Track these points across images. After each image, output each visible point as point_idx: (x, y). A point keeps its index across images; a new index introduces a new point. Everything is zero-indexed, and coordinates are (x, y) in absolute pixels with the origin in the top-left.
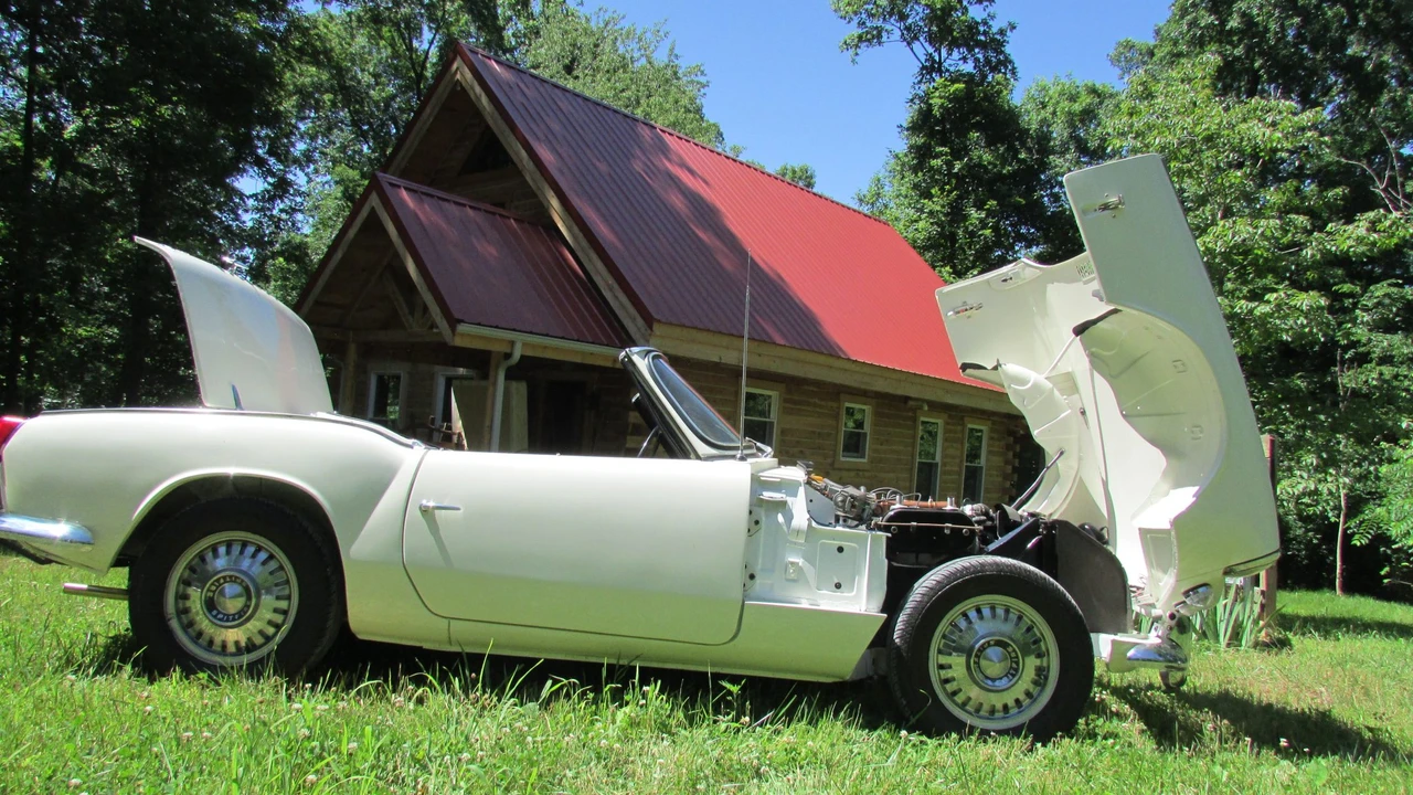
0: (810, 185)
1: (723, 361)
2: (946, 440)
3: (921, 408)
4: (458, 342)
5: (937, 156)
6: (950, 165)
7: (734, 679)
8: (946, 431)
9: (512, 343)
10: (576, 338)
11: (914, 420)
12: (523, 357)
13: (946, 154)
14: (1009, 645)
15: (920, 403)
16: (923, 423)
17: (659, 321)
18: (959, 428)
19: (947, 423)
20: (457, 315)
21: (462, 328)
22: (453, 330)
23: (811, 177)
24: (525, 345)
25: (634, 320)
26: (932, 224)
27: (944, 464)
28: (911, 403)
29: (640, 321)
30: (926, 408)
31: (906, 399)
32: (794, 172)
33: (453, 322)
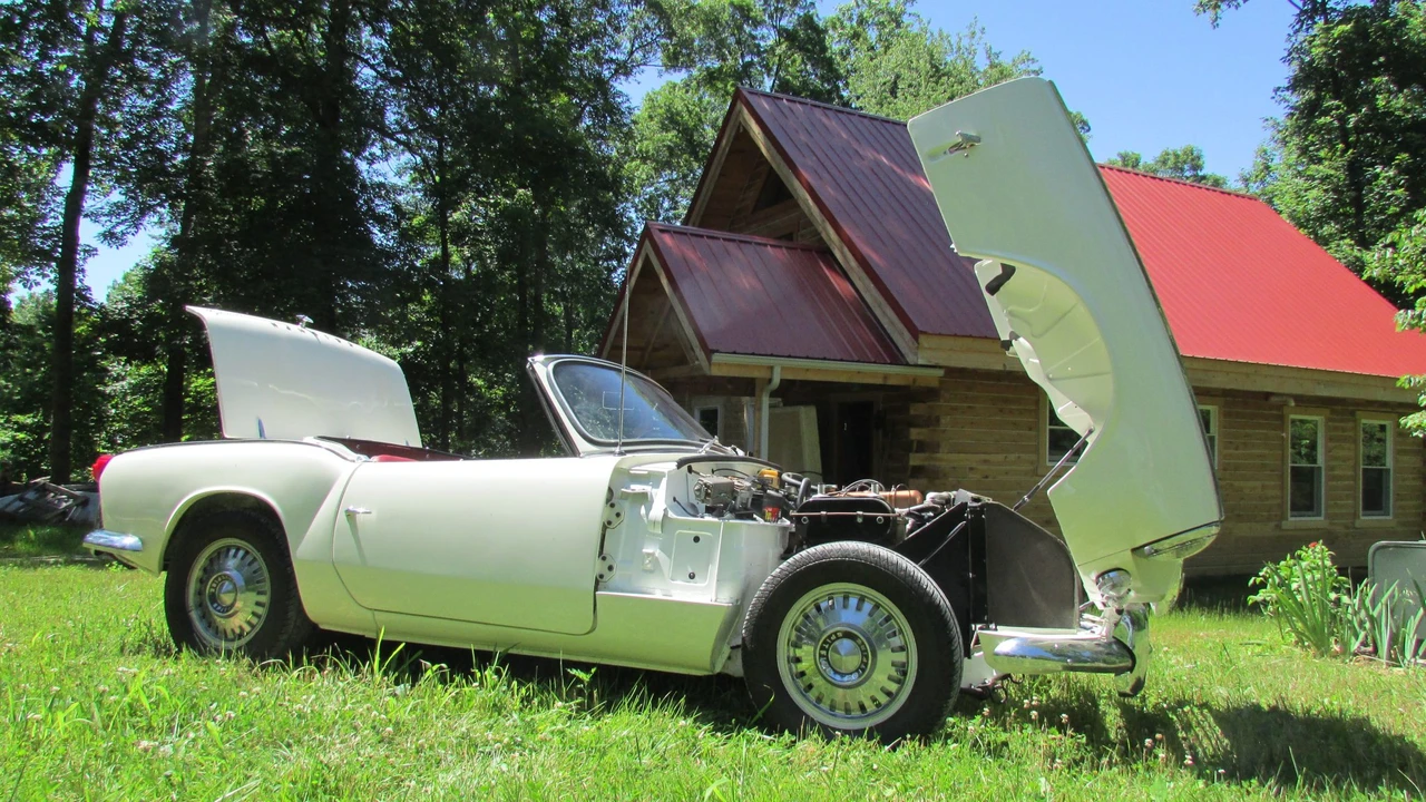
0: (1196, 167)
1: (1008, 369)
2: (1330, 439)
3: (1285, 404)
4: (715, 372)
5: (1326, 112)
6: (1343, 119)
7: (585, 667)
8: (1328, 429)
9: (771, 368)
10: (856, 358)
11: (1281, 418)
12: (782, 381)
13: (1338, 108)
14: (858, 637)
15: (1284, 398)
16: (1293, 421)
17: (925, 333)
18: (1350, 425)
19: (1329, 420)
20: (712, 346)
21: (716, 357)
22: (709, 359)
23: (1199, 158)
24: (783, 368)
25: (901, 334)
26: (1326, 191)
27: (1331, 468)
28: (1274, 399)
29: (907, 335)
30: (1293, 404)
31: (1267, 395)
32: (1177, 156)
33: (709, 352)
